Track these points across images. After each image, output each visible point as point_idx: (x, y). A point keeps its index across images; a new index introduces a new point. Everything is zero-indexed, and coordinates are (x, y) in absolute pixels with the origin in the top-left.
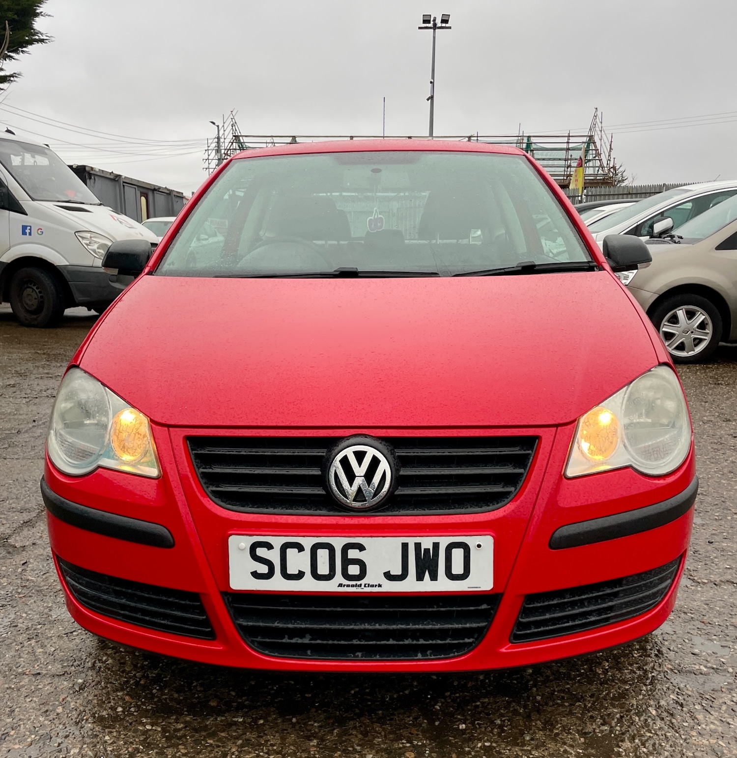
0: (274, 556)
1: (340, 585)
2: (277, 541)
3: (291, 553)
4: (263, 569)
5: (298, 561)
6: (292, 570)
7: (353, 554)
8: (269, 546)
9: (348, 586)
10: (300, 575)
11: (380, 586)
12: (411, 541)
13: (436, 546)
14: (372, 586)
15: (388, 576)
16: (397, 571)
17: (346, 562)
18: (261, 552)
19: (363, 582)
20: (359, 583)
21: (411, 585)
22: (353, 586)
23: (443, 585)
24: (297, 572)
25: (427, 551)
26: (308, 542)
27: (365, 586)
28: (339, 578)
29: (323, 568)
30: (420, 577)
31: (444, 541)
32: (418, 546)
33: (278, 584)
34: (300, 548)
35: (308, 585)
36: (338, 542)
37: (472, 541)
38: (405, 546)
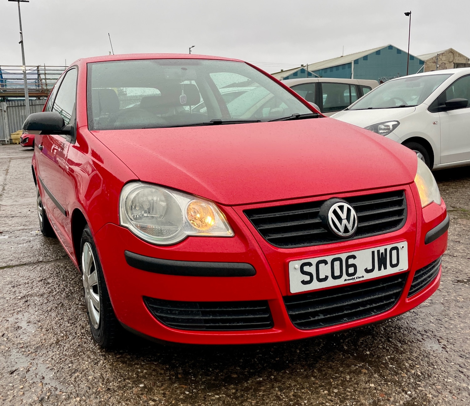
0: (312, 270)
1: (345, 280)
2: (314, 261)
3: (321, 266)
4: (307, 278)
5: (325, 270)
6: (322, 276)
7: (351, 261)
8: (310, 264)
9: (349, 280)
10: (326, 278)
11: (363, 277)
12: (375, 250)
13: (386, 250)
14: (360, 278)
15: (367, 271)
16: (370, 268)
17: (348, 266)
18: (306, 269)
19: (355, 276)
20: (353, 277)
21: (377, 274)
22: (351, 279)
23: (389, 271)
24: (324, 277)
25: (382, 253)
26: (329, 259)
27: (357, 278)
28: (345, 276)
29: (337, 273)
30: (380, 269)
31: (389, 247)
32: (378, 251)
33: (315, 285)
34: (325, 262)
35: (331, 283)
36: (344, 256)
37: (399, 245)
38: (373, 252)
